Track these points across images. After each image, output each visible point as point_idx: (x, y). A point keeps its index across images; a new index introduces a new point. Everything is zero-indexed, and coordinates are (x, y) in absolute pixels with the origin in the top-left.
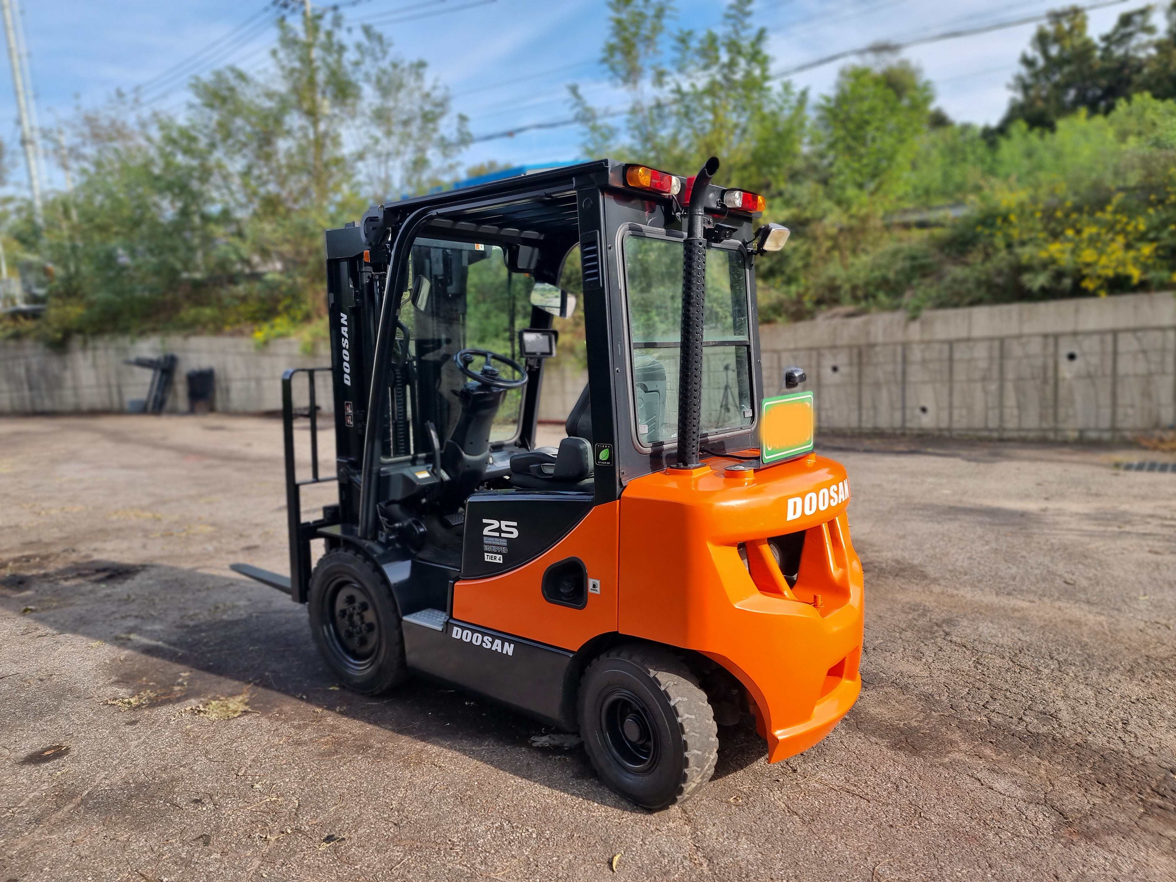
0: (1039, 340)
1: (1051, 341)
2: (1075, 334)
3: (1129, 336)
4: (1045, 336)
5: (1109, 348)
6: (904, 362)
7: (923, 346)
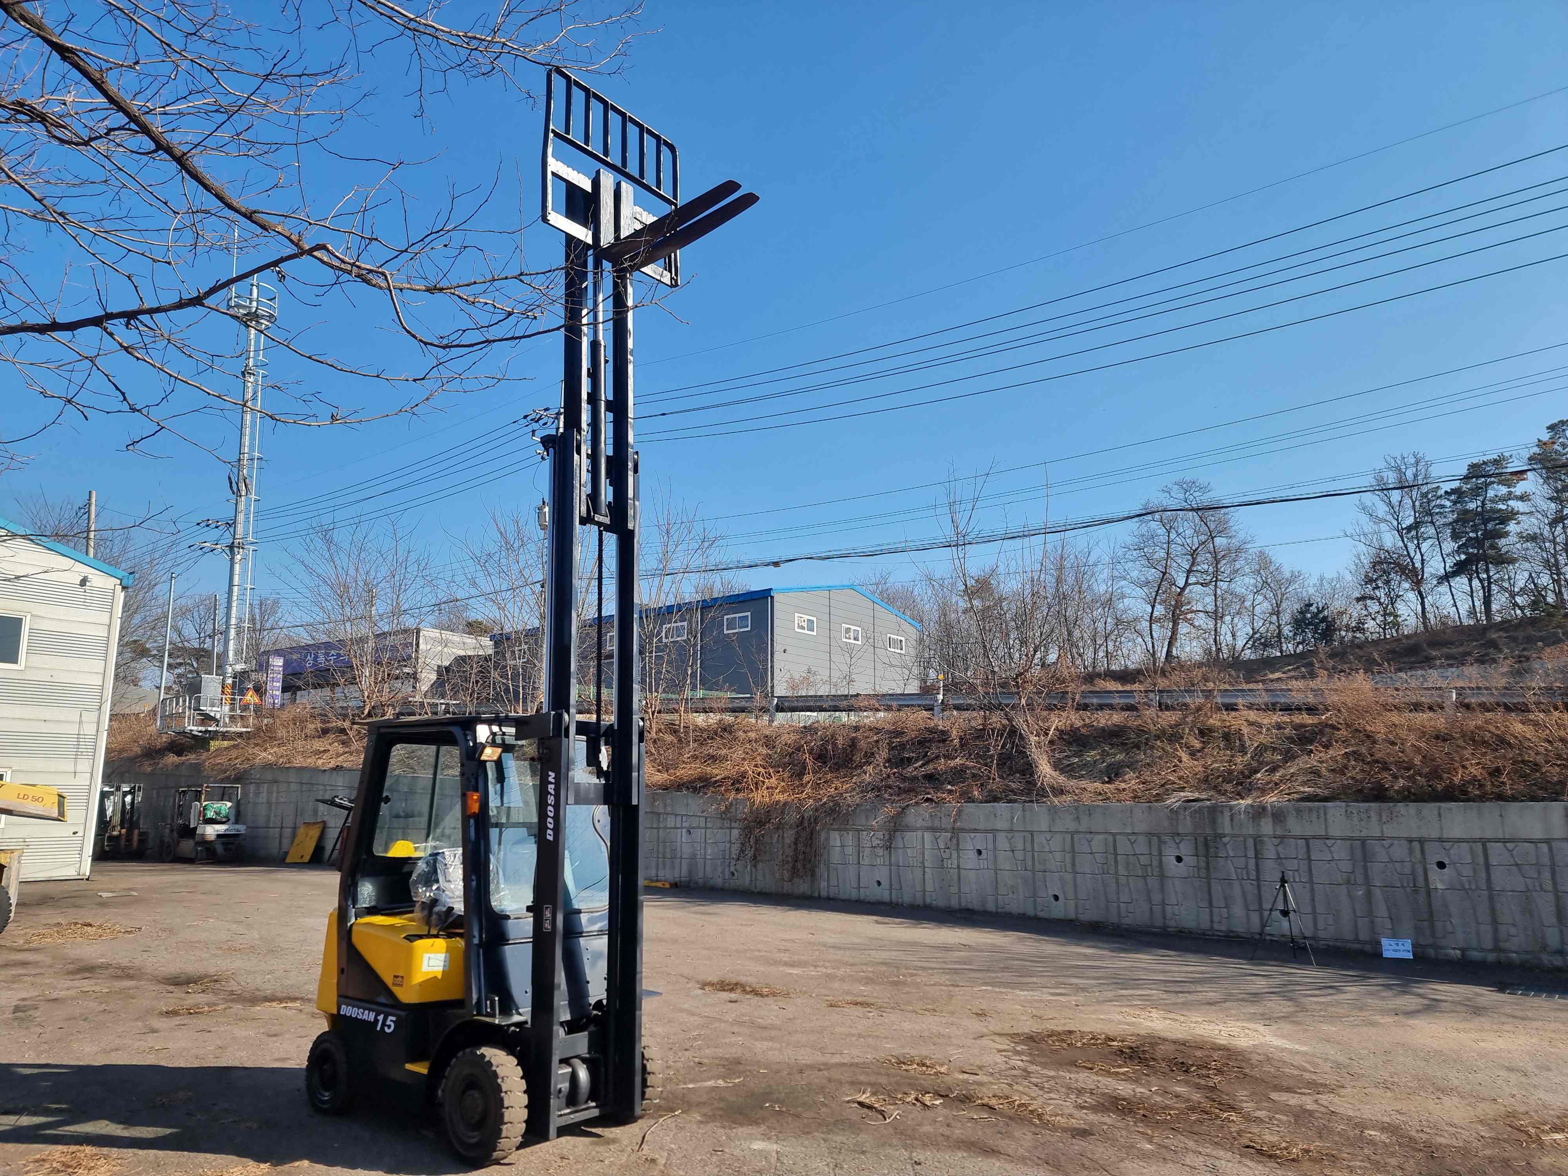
0: (1404, 843)
1: (1416, 845)
2: (1441, 840)
3: (1499, 846)
4: (1410, 840)
5: (1480, 858)
6: (1256, 857)
7: (1276, 841)
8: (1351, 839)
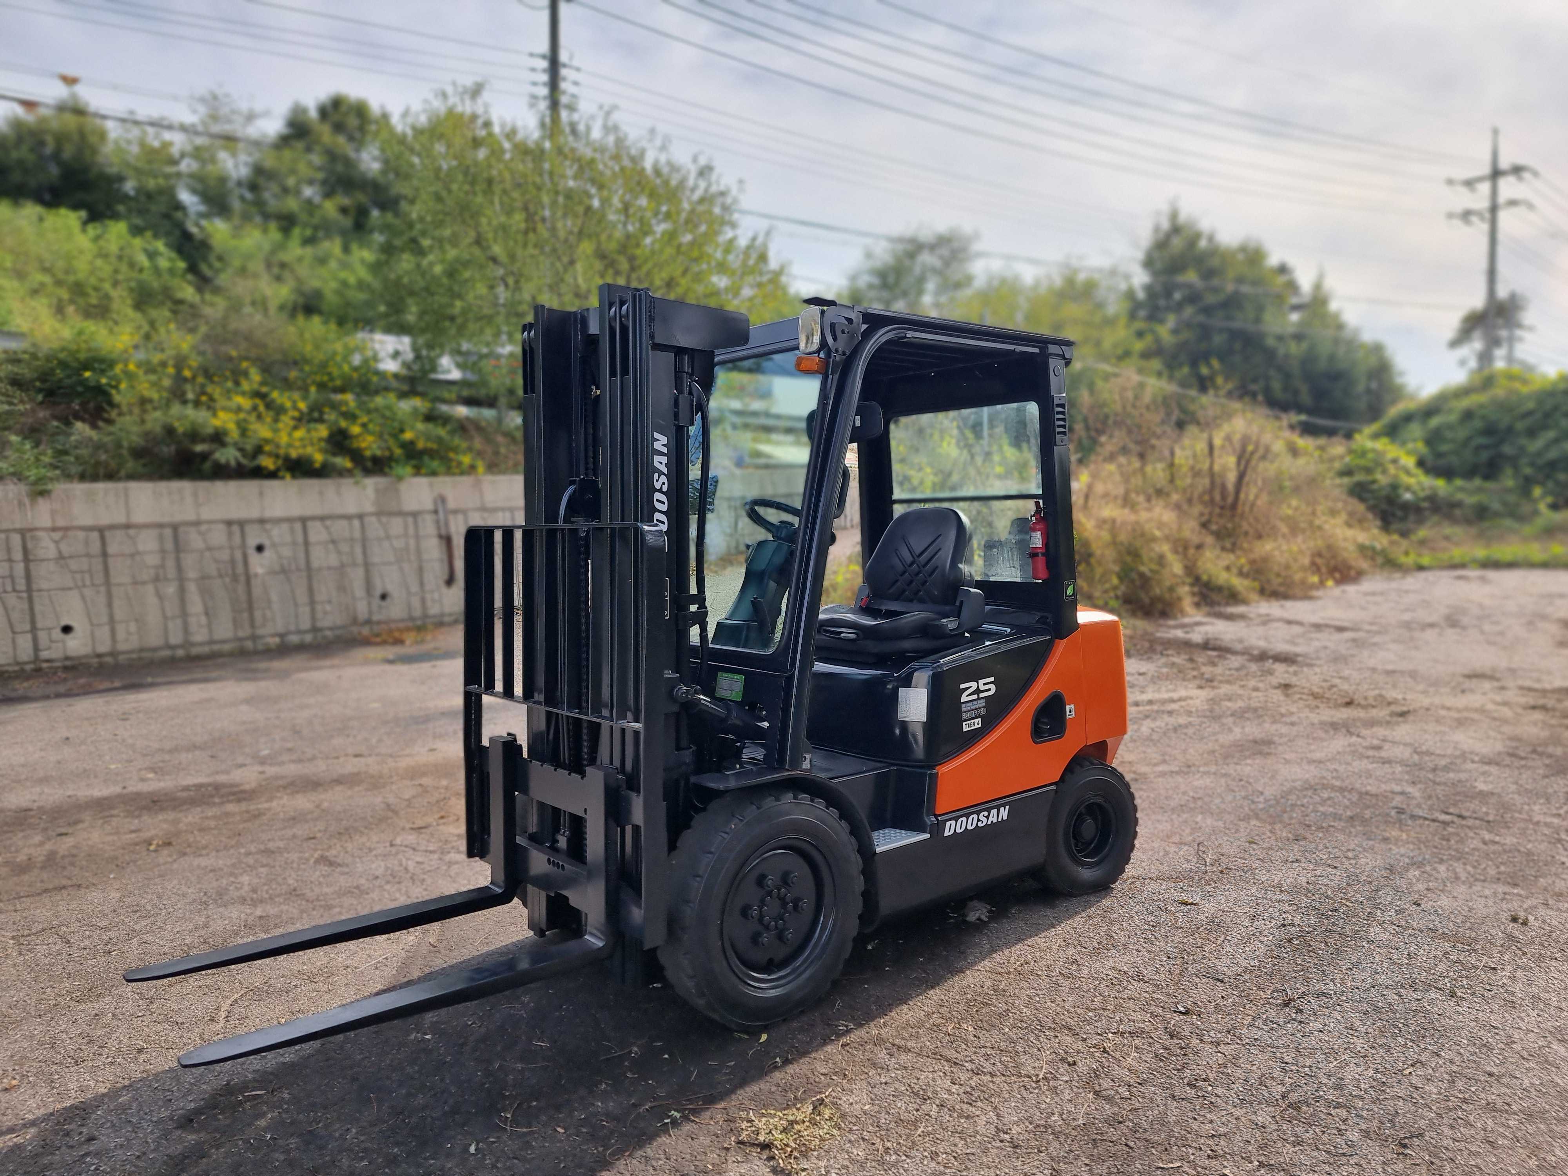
0: (222, 527)
1: (236, 528)
2: (262, 521)
3: (318, 524)
4: (229, 523)
5: (300, 538)
6: (27, 559)
7: (57, 535)
8: (161, 526)
